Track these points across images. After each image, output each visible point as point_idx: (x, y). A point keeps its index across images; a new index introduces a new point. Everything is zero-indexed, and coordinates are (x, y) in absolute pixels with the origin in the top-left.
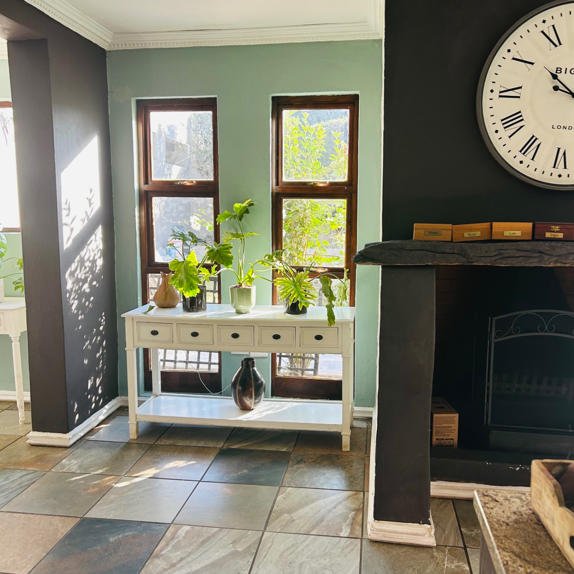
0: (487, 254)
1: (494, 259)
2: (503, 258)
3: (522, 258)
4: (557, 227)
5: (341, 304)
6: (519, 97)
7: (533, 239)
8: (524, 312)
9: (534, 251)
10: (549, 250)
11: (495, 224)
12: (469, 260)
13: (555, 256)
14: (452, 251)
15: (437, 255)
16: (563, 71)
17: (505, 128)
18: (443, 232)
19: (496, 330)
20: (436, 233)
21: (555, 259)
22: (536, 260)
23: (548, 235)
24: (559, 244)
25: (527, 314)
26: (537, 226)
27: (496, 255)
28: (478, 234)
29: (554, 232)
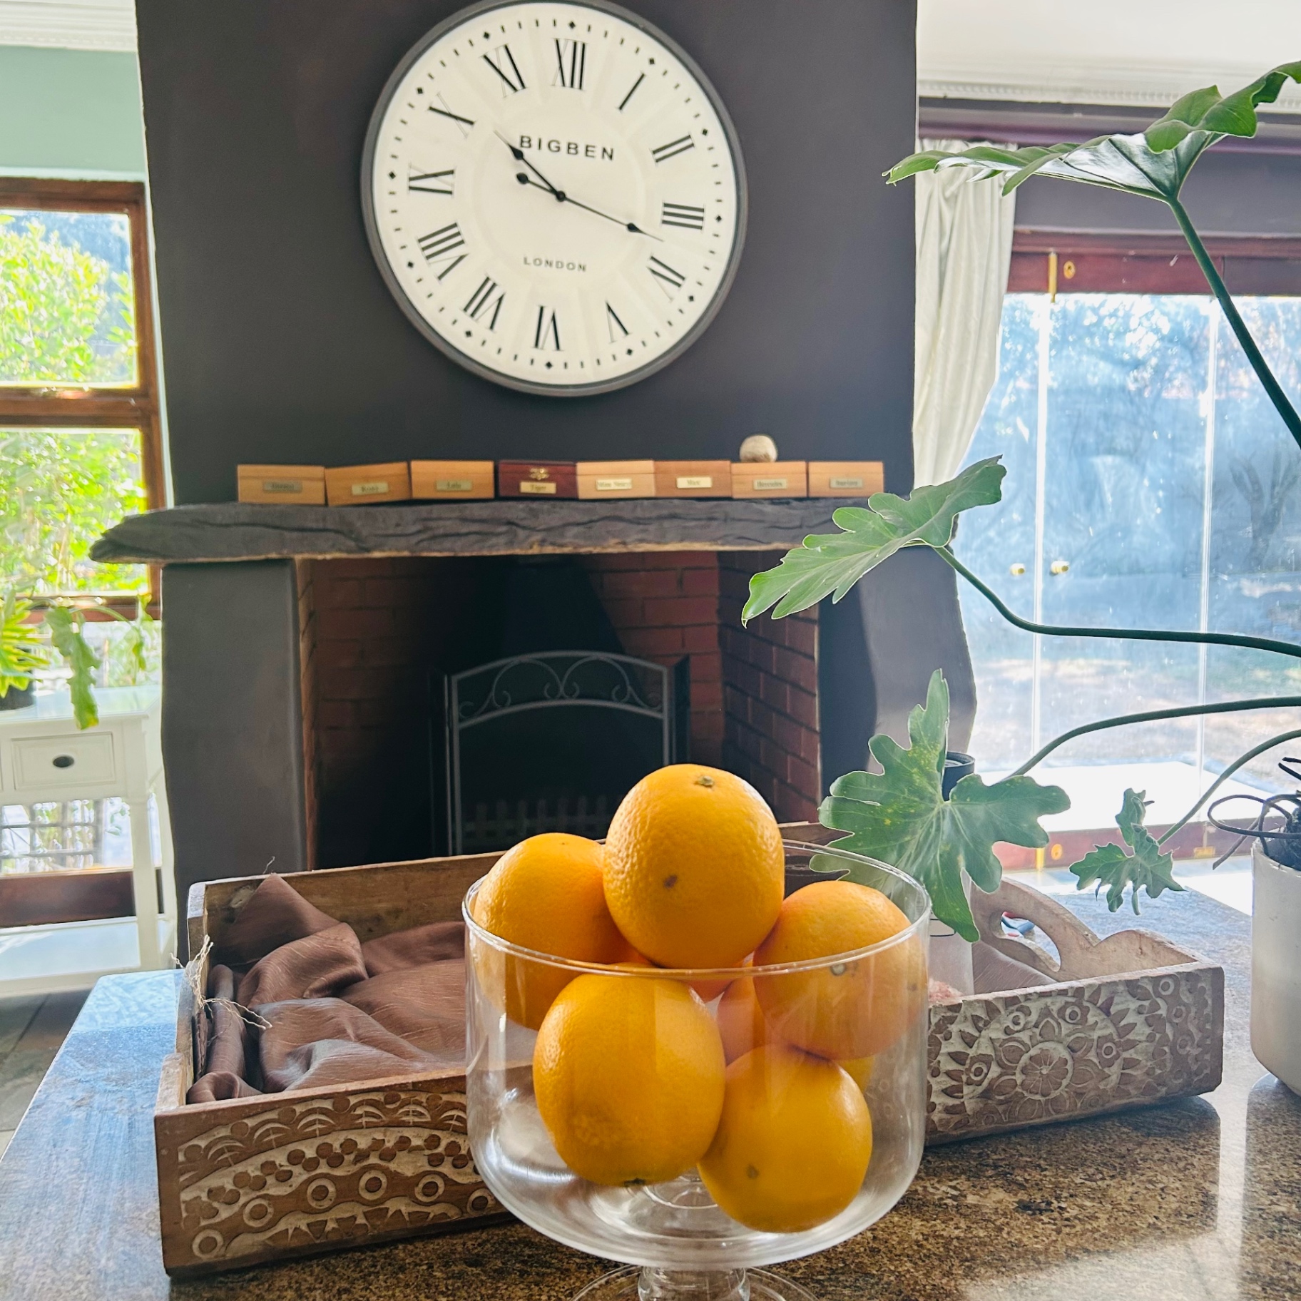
0: (399, 530)
1: (414, 540)
2: (434, 538)
3: (472, 538)
4: (543, 471)
5: (134, 680)
6: (450, 193)
7: (498, 497)
8: (515, 660)
9: (500, 522)
10: (525, 519)
11: (417, 466)
12: (361, 545)
13: (539, 531)
14: (321, 526)
15: (287, 534)
16: (535, 143)
17: (428, 257)
18: (306, 484)
19: (460, 702)
20: (287, 488)
21: (538, 537)
22: (502, 540)
23: (526, 487)
24: (546, 506)
25: (521, 665)
26: (501, 467)
27: (419, 532)
28: (382, 487)
29: (536, 480)
